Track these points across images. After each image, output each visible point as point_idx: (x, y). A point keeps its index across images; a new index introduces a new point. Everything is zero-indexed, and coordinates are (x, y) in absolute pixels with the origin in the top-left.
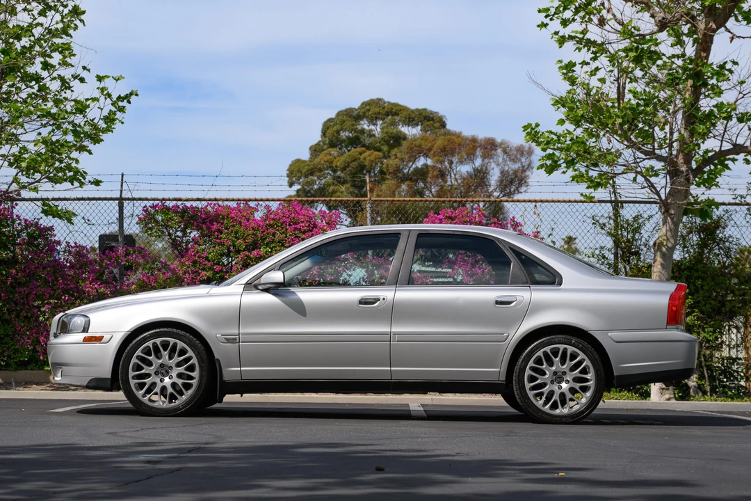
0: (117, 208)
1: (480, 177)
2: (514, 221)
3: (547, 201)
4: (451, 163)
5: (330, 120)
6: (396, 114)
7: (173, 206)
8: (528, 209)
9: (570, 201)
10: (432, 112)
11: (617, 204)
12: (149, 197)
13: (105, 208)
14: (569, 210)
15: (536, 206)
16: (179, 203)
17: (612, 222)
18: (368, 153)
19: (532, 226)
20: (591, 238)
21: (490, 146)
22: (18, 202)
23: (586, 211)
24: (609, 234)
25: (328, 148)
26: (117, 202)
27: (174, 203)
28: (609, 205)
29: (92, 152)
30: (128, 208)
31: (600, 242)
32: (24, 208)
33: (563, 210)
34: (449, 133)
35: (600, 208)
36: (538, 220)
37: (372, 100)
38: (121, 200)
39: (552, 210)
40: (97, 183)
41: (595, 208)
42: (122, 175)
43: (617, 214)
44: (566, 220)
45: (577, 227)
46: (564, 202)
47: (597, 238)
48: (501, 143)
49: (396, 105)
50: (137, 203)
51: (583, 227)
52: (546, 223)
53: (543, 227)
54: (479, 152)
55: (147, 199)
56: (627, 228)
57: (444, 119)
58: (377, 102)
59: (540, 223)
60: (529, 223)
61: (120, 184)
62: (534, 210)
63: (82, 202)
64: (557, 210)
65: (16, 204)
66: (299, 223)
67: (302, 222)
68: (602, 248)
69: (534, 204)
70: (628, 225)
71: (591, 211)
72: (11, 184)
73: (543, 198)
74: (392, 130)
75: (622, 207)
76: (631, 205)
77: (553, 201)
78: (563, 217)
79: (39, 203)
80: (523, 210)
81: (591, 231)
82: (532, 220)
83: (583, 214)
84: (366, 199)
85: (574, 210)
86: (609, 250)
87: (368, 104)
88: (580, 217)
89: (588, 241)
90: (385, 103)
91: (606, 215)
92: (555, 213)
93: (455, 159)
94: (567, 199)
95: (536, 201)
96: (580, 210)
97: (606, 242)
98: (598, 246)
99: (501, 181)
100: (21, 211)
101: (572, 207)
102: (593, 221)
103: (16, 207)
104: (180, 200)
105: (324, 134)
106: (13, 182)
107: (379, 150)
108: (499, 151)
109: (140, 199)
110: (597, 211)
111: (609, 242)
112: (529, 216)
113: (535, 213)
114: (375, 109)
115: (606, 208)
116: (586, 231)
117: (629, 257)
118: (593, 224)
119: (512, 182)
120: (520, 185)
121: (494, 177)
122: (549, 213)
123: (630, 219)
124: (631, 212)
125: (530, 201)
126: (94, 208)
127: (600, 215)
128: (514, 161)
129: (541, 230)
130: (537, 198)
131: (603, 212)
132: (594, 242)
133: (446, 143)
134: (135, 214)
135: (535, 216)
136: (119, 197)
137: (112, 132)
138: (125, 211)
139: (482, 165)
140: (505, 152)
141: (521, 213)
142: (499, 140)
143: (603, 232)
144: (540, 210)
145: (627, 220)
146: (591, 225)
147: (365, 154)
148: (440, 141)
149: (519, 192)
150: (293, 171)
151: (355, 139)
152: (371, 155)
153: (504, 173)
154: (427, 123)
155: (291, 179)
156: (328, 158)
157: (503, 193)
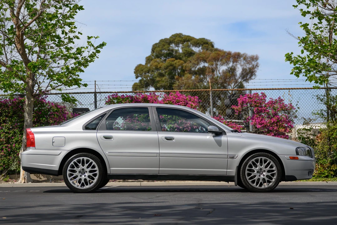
0: (94, 97)
1: (232, 71)
2: (280, 99)
3: (295, 89)
4: (217, 65)
5: (156, 44)
6: (188, 41)
7: (122, 96)
8: (286, 93)
9: (305, 89)
10: (207, 40)
11: (328, 89)
12: (108, 91)
13: (88, 97)
14: (305, 93)
15: (289, 91)
16: (124, 94)
17: (326, 98)
18: (176, 61)
19: (288, 101)
20: (316, 106)
21: (237, 57)
22: (48, 95)
23: (313, 93)
24: (325, 104)
25: (155, 58)
26: (94, 94)
27: (122, 94)
28: (324, 90)
29: (84, 71)
30: (99, 97)
31: (320, 107)
32: (50, 98)
33: (302, 93)
34: (216, 50)
35: (320, 91)
36: (290, 97)
37: (176, 34)
38: (95, 93)
39: (297, 93)
40: (85, 85)
41: (317, 91)
42: (95, 81)
43: (328, 95)
44: (304, 97)
45: (309, 101)
46: (303, 89)
47: (319, 106)
48: (243, 55)
49: (188, 36)
50: (103, 94)
51: (312, 101)
52: (294, 99)
53: (293, 101)
54: (231, 60)
55: (107, 92)
56: (333, 100)
57: (213, 44)
58: (179, 35)
59: (291, 99)
60: (286, 99)
61: (94, 85)
62: (288, 93)
63: (77, 94)
64: (300, 93)
65: (47, 96)
66: (179, 102)
67: (181, 102)
68: (322, 110)
69: (288, 90)
70: (334, 99)
71: (316, 93)
72: (47, 87)
73: (293, 87)
74: (187, 49)
75: (330, 90)
76: (335, 90)
77: (297, 89)
78: (302, 96)
79: (60, 95)
80: (283, 93)
81: (316, 102)
82: (288, 98)
83: (312, 94)
84: (209, 90)
85: (308, 93)
86: (325, 111)
87: (174, 36)
88: (310, 96)
89: (315, 107)
90: (183, 35)
91: (323, 95)
92: (298, 94)
93: (219, 63)
94: (304, 87)
95: (289, 89)
96: (310, 93)
97: (323, 107)
98: (319, 109)
99: (242, 74)
100: (49, 99)
101: (306, 91)
102: (317, 98)
103: (47, 98)
104: (123, 92)
105: (153, 51)
106: (48, 86)
107: (182, 59)
108: (242, 58)
109: (104, 92)
110: (318, 93)
111: (324, 107)
112: (286, 96)
113: (289, 94)
114: (178, 39)
115: (322, 91)
116: (313, 102)
117: (334, 114)
118: (317, 99)
119: (247, 74)
122: (296, 94)
123: (335, 96)
124: (335, 93)
125: (287, 89)
126: (83, 97)
127: (320, 94)
128: (248, 63)
129: (292, 102)
130: (290, 88)
131: (321, 93)
132: (317, 107)
133: (215, 55)
134: (102, 99)
135: (289, 96)
136: (94, 91)
137: (94, 62)
138: (97, 98)
139: (232, 66)
140: (245, 59)
141: (282, 95)
143: (322, 102)
144: (291, 93)
145: (333, 97)
146: (316, 99)
147: (175, 62)
148: (213, 54)
149: (251, 79)
150: (138, 70)
151: (170, 54)
152: (179, 62)
153: (244, 70)
154: (205, 45)
155: (137, 74)
156: (156, 64)
157: (243, 79)
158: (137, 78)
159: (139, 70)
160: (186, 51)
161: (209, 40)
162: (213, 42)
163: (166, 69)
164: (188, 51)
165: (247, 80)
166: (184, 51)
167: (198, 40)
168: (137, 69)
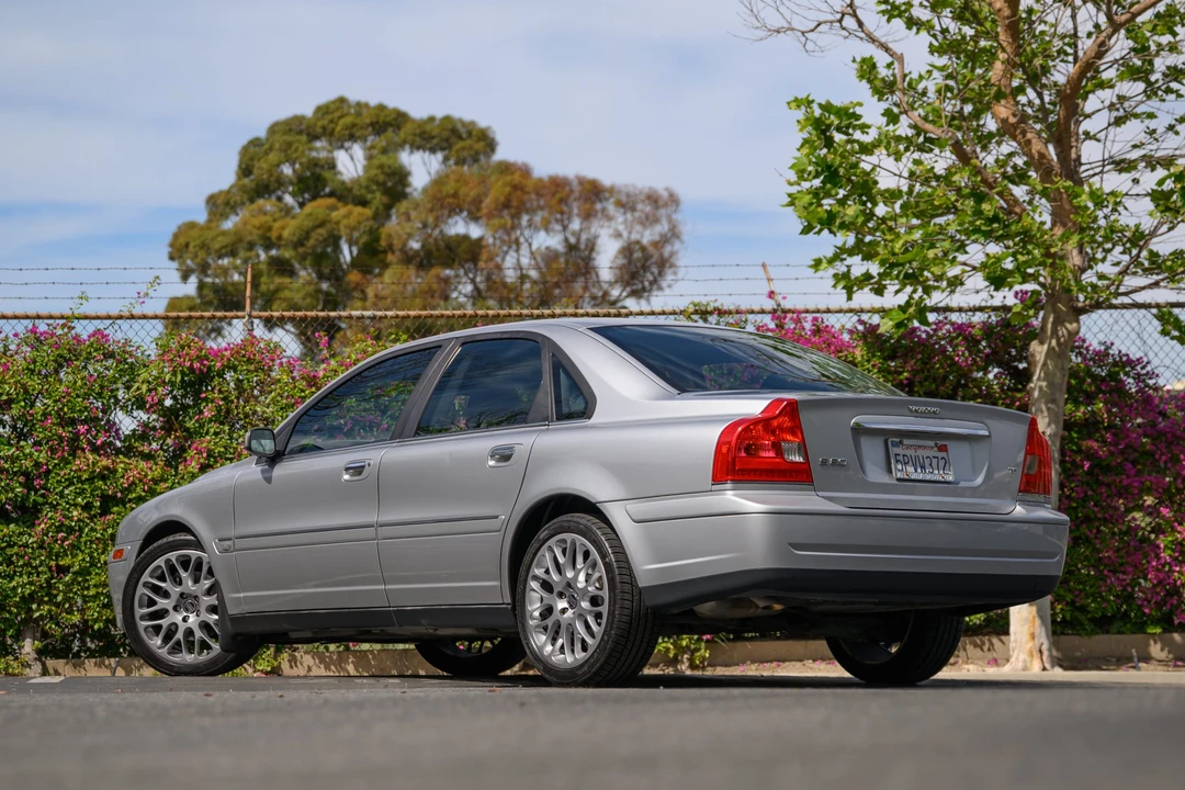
25: (252, 198)
34: (506, 168)
74: (384, 159)
93: (525, 220)
105: (245, 170)
107: (363, 203)
120: (661, 273)
121: (607, 258)
128: (649, 220)
140: (624, 205)
147: (334, 215)
149: (660, 288)
150: (187, 245)
151: (314, 182)
152: (347, 216)
153: (627, 251)
155: (183, 263)
156: (262, 220)
157: (628, 289)
158: (185, 277)
159: (187, 248)
160: (381, 167)
163: (300, 243)
165: (643, 293)
166: (374, 172)
168: (182, 240)
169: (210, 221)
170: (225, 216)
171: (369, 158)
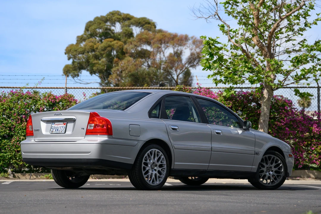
1: (178, 55)
5: (90, 22)
6: (129, 20)
10: (149, 20)
25: (89, 38)
34: (160, 31)
37: (114, 11)
48: (192, 38)
49: (128, 15)
57: (156, 24)
58: (118, 13)
74: (127, 28)
87: (113, 14)
90: (121, 13)
93: (163, 46)
99: (190, 59)
105: (87, 29)
108: (190, 42)
114: (116, 16)
119: (195, 59)
120: (199, 61)
128: (197, 47)
133: (162, 36)
142: (190, 36)
147: (113, 43)
148: (158, 35)
152: (117, 43)
153: (192, 54)
154: (147, 25)
155: (69, 55)
156: (91, 44)
157: (190, 65)
158: (69, 59)
159: (70, 51)
160: (127, 30)
161: (151, 20)
162: (156, 23)
163: (104, 50)
164: (129, 31)
165: (193, 66)
166: (124, 31)
167: (139, 19)
168: (69, 48)
169: (77, 43)
170: (81, 42)
171: (122, 27)
